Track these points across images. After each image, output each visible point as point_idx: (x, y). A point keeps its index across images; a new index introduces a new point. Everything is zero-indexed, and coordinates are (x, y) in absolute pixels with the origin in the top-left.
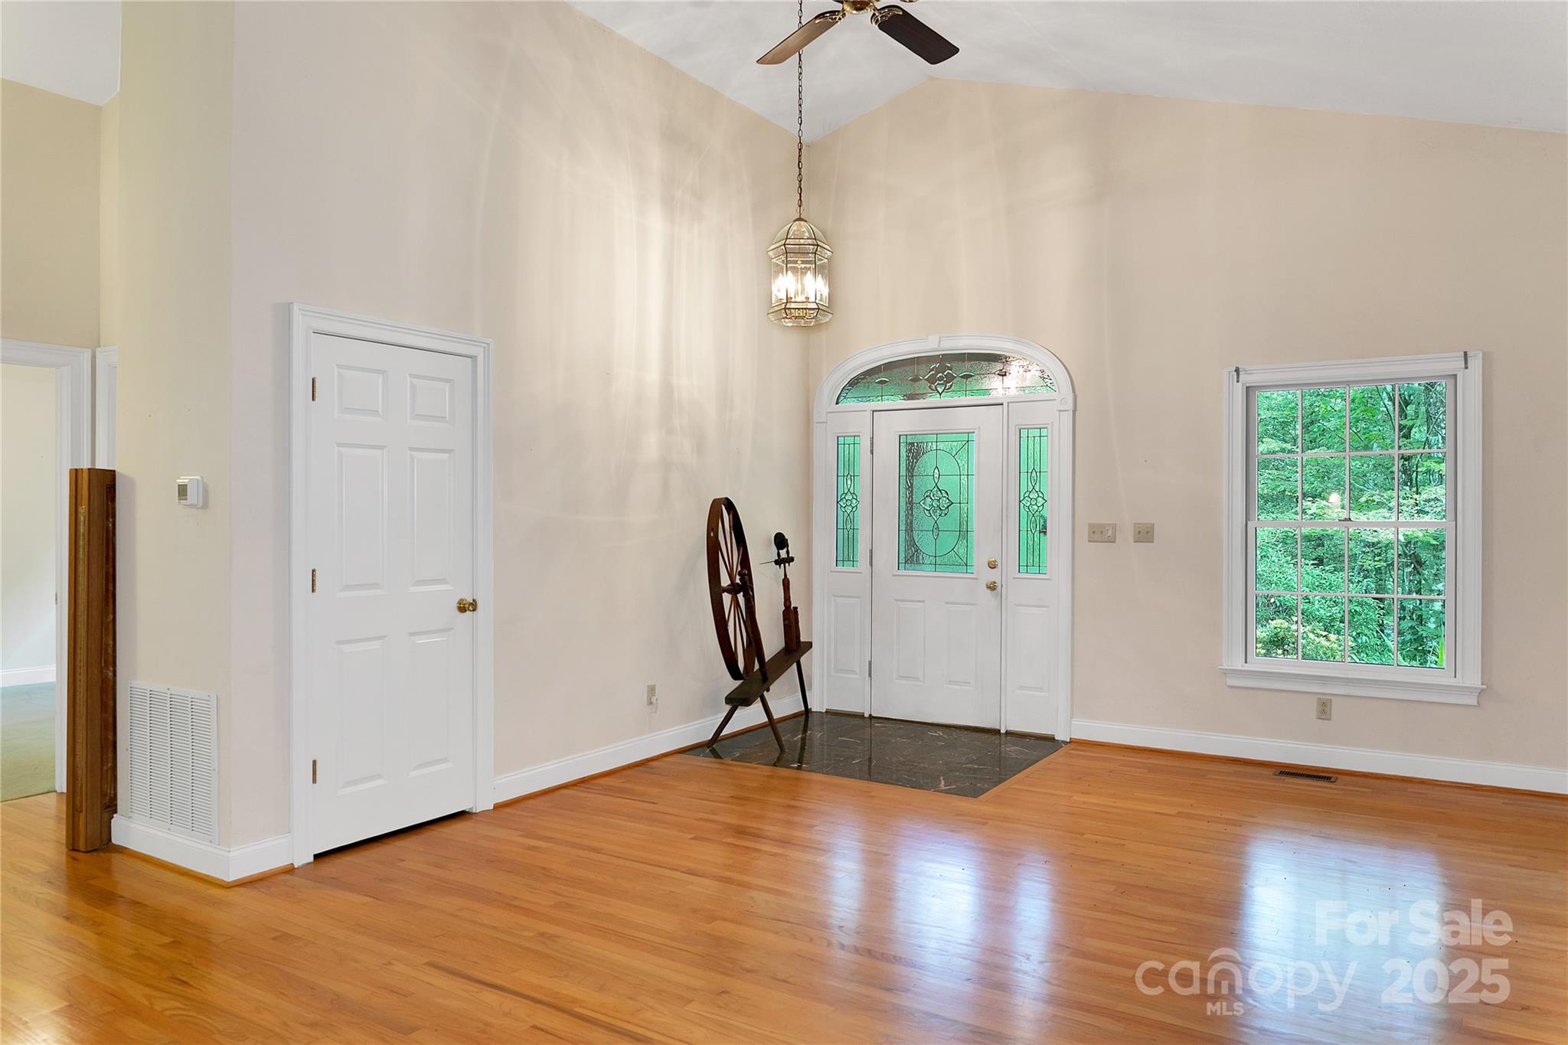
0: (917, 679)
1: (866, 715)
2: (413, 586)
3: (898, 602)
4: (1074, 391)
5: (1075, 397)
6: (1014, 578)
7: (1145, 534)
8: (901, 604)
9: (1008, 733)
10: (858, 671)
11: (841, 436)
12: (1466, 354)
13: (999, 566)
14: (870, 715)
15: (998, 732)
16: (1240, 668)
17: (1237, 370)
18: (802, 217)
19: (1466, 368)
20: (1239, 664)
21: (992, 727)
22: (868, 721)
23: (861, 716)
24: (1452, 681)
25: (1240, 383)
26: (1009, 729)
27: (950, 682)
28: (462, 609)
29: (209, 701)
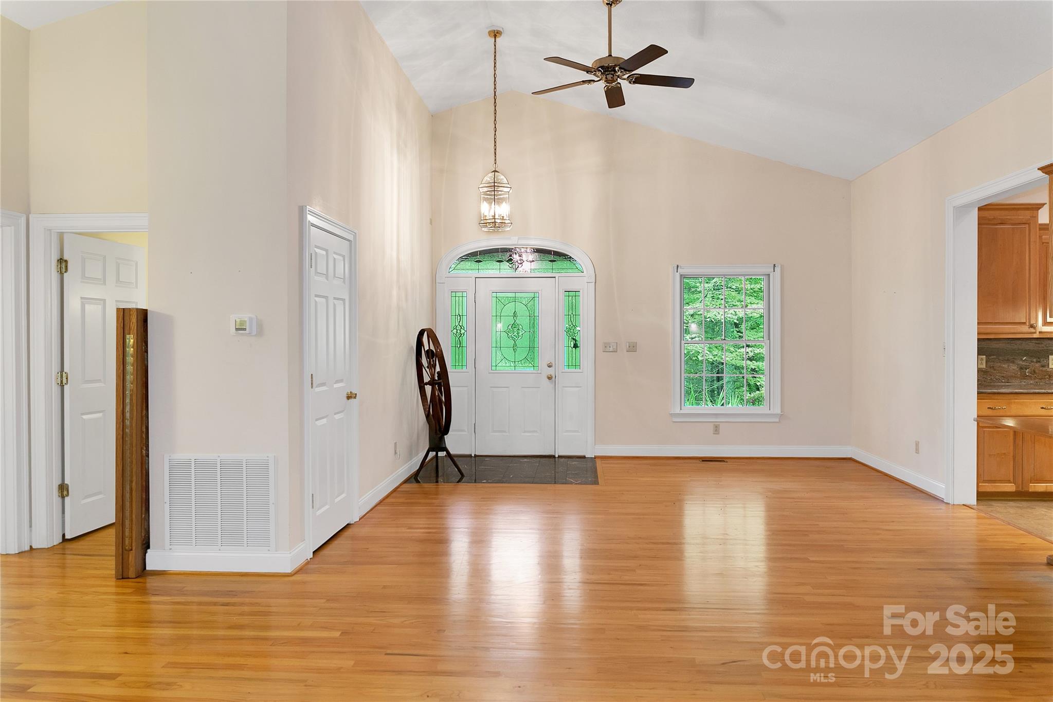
0: (505, 432)
1: (473, 455)
2: (335, 383)
3: (492, 389)
4: (595, 272)
5: (596, 275)
6: (563, 372)
7: (632, 348)
8: (495, 390)
9: (559, 457)
10: (467, 430)
11: (454, 292)
12: (774, 265)
13: (554, 366)
14: (475, 455)
15: (554, 457)
16: (679, 412)
17: (678, 266)
18: (497, 170)
19: (774, 271)
20: (678, 411)
21: (550, 454)
22: (473, 459)
23: (470, 456)
24: (769, 412)
25: (678, 273)
26: (559, 454)
27: (525, 432)
28: (349, 398)
29: (268, 460)
